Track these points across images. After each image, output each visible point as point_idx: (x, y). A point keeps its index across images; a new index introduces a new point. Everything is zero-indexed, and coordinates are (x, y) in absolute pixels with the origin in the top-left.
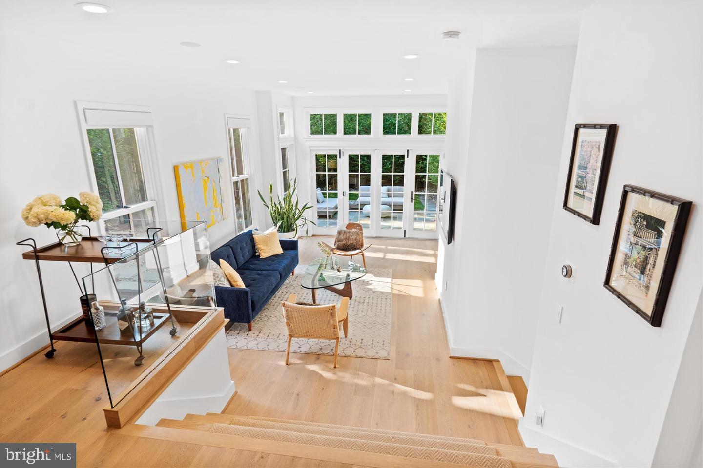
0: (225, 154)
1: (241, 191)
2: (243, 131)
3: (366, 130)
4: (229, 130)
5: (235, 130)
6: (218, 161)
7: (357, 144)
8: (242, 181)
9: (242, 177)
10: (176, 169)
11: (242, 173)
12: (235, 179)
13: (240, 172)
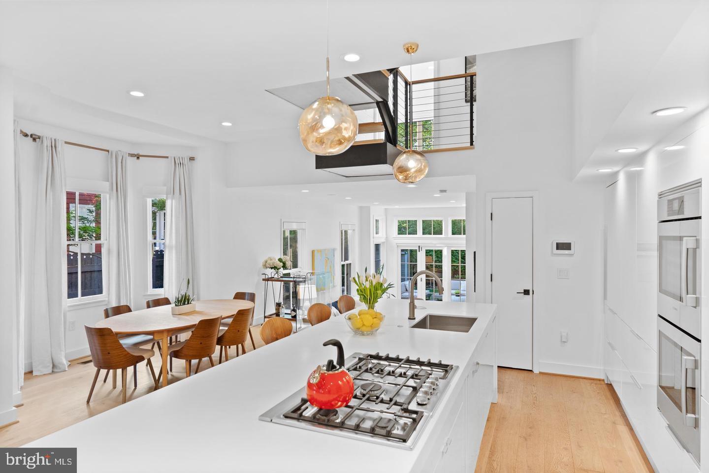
0: (338, 246)
1: (346, 270)
2: (349, 232)
3: (439, 232)
4: (342, 231)
5: (345, 231)
6: (334, 250)
7: (433, 242)
8: (347, 264)
9: (347, 262)
10: (313, 252)
11: (347, 260)
12: (343, 263)
13: (346, 259)
